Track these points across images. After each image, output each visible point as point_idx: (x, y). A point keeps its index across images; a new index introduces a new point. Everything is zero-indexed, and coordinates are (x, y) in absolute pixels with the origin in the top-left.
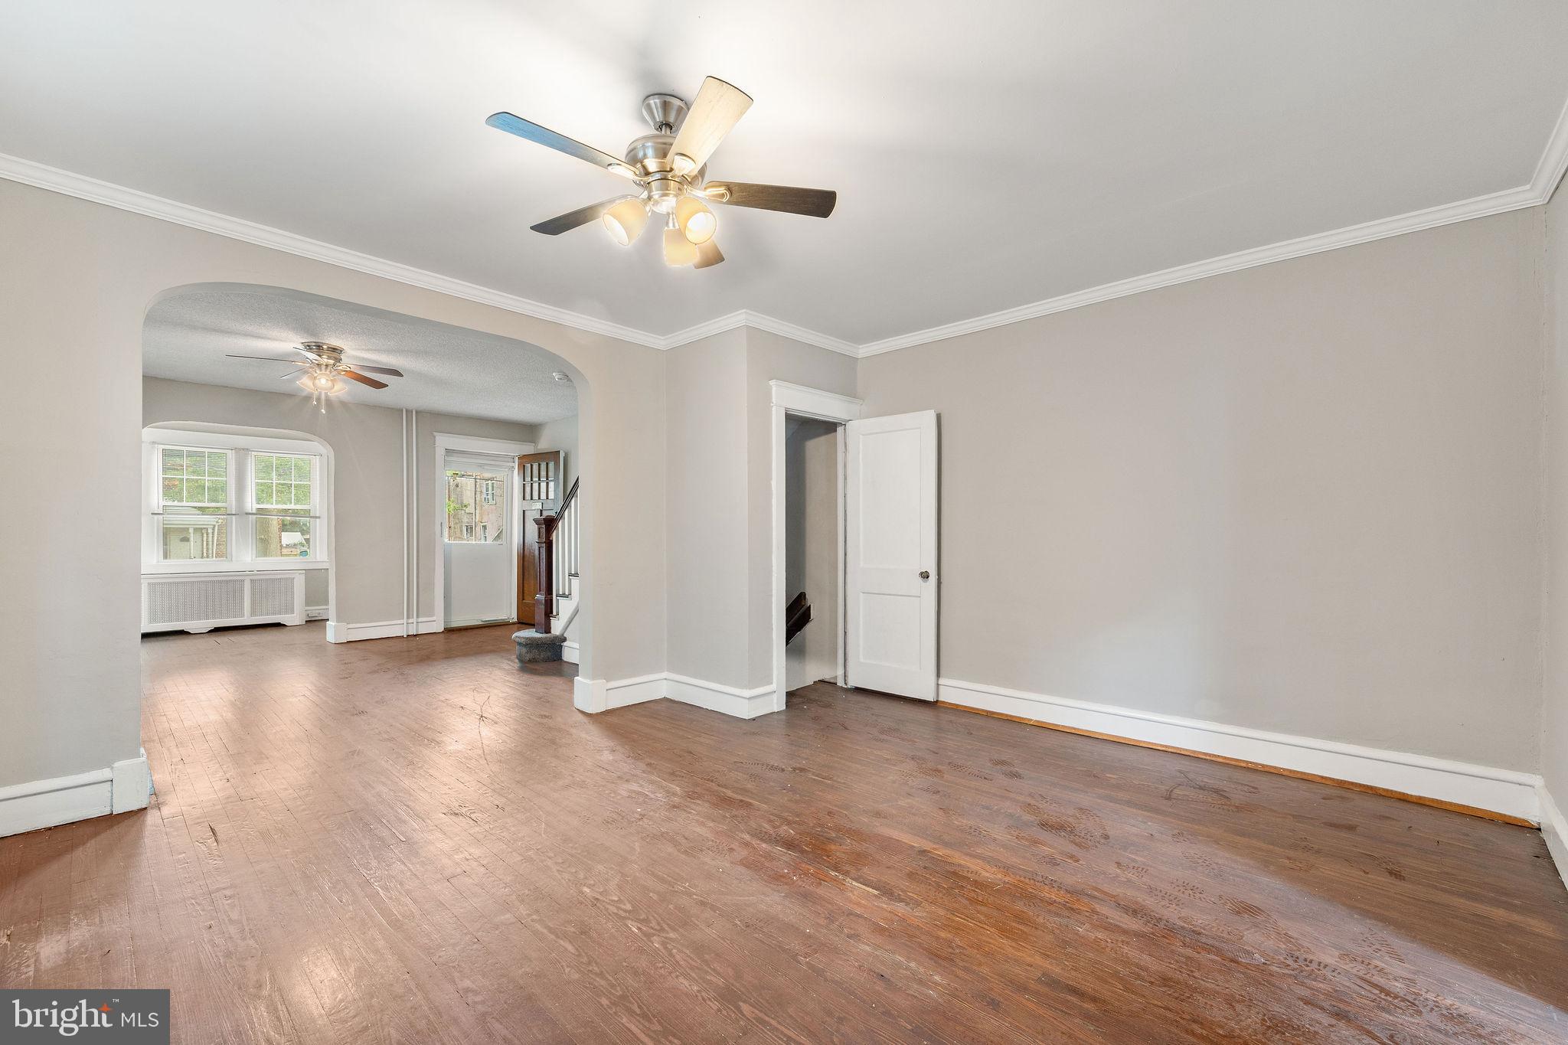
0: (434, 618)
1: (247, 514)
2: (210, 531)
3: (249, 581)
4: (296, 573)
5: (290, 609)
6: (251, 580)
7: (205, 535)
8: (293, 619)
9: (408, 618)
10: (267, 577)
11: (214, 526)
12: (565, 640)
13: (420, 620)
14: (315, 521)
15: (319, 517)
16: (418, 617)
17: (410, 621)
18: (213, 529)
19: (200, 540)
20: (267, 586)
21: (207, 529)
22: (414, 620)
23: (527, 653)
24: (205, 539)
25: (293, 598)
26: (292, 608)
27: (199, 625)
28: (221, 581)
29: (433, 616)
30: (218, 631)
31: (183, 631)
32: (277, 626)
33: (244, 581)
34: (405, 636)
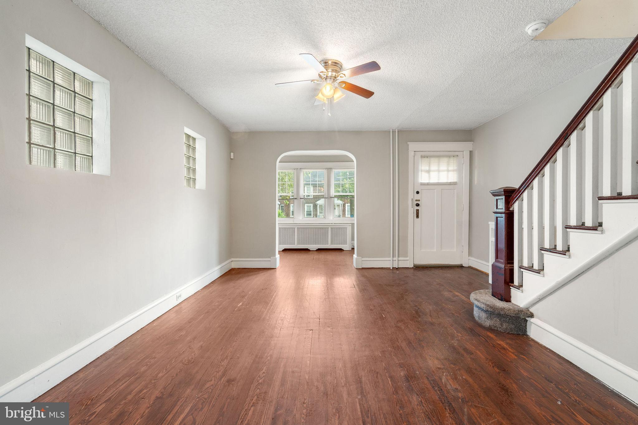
1: (331, 197)
4: (347, 225)
5: (345, 243)
6: (331, 228)
8: (347, 247)
9: (393, 257)
10: (337, 227)
12: (532, 316)
13: (400, 259)
16: (398, 257)
17: (395, 259)
18: (342, 205)
19: (338, 209)
20: (338, 230)
22: (396, 258)
23: (487, 318)
25: (347, 237)
26: (346, 242)
27: (313, 247)
28: (320, 228)
29: (407, 257)
30: (319, 250)
31: (308, 249)
32: (340, 250)
33: (328, 228)
34: (391, 268)
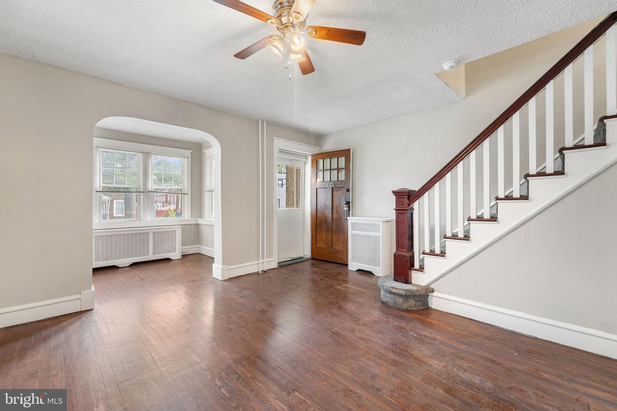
0: (273, 259)
1: (149, 192)
2: (107, 202)
3: (152, 233)
4: (177, 227)
5: (173, 250)
6: (153, 232)
7: (104, 204)
8: (176, 255)
10: (162, 230)
11: (109, 200)
12: (433, 291)
13: (267, 260)
14: (184, 196)
15: (187, 194)
20: (163, 235)
21: (106, 202)
22: (261, 261)
24: (104, 206)
25: (175, 242)
26: (175, 249)
27: (123, 262)
28: (136, 234)
29: (271, 257)
30: (134, 265)
31: (115, 266)
32: (168, 260)
33: (149, 233)
34: (260, 272)
